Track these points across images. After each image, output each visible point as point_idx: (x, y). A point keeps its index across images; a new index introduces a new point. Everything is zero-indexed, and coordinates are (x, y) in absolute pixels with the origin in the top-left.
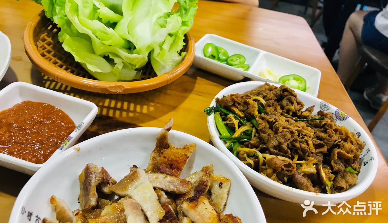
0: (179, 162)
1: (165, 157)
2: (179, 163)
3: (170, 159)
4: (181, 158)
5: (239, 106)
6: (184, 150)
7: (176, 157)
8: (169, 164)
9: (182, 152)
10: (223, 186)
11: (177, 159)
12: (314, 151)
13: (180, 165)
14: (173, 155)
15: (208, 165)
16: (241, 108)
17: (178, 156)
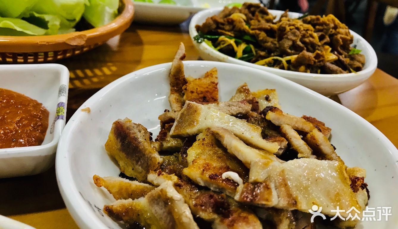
0: (211, 91)
1: (192, 92)
2: (212, 93)
3: (200, 92)
4: (210, 87)
5: (224, 27)
6: (208, 79)
7: (205, 88)
8: (201, 98)
9: (207, 81)
10: (270, 97)
11: (206, 89)
12: (319, 44)
13: (213, 95)
14: (200, 87)
15: (242, 84)
16: (227, 27)
17: (205, 86)
